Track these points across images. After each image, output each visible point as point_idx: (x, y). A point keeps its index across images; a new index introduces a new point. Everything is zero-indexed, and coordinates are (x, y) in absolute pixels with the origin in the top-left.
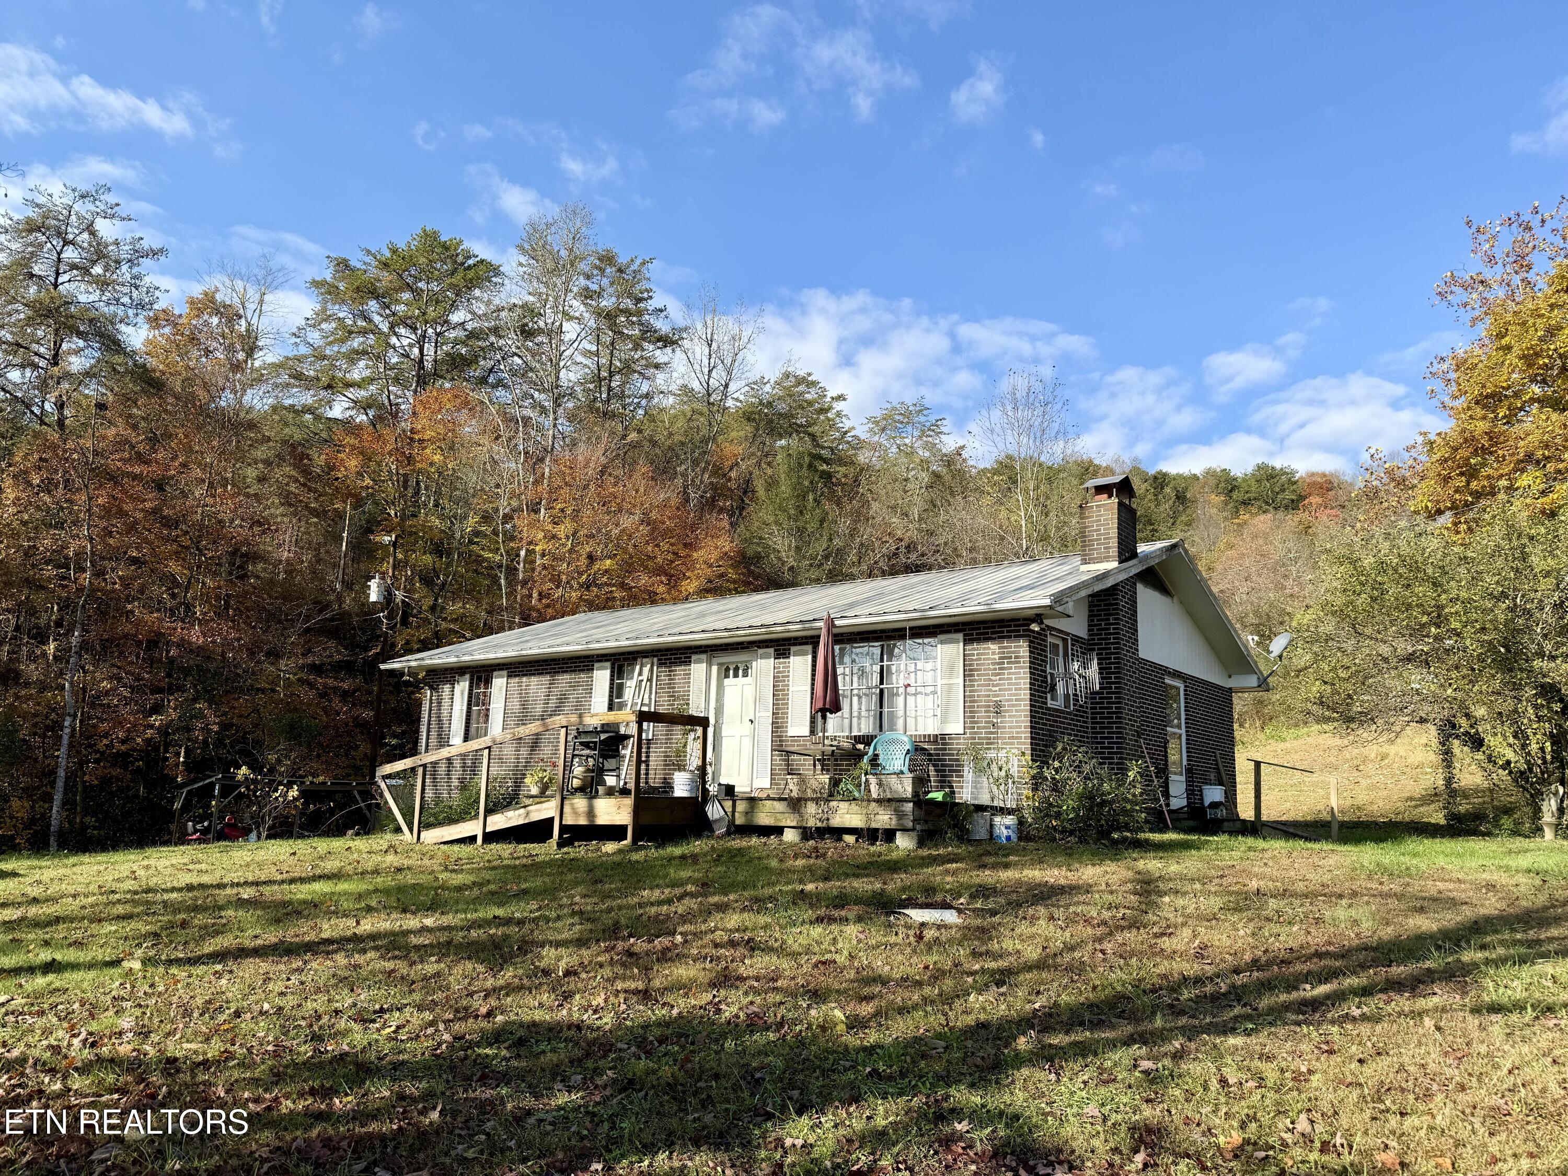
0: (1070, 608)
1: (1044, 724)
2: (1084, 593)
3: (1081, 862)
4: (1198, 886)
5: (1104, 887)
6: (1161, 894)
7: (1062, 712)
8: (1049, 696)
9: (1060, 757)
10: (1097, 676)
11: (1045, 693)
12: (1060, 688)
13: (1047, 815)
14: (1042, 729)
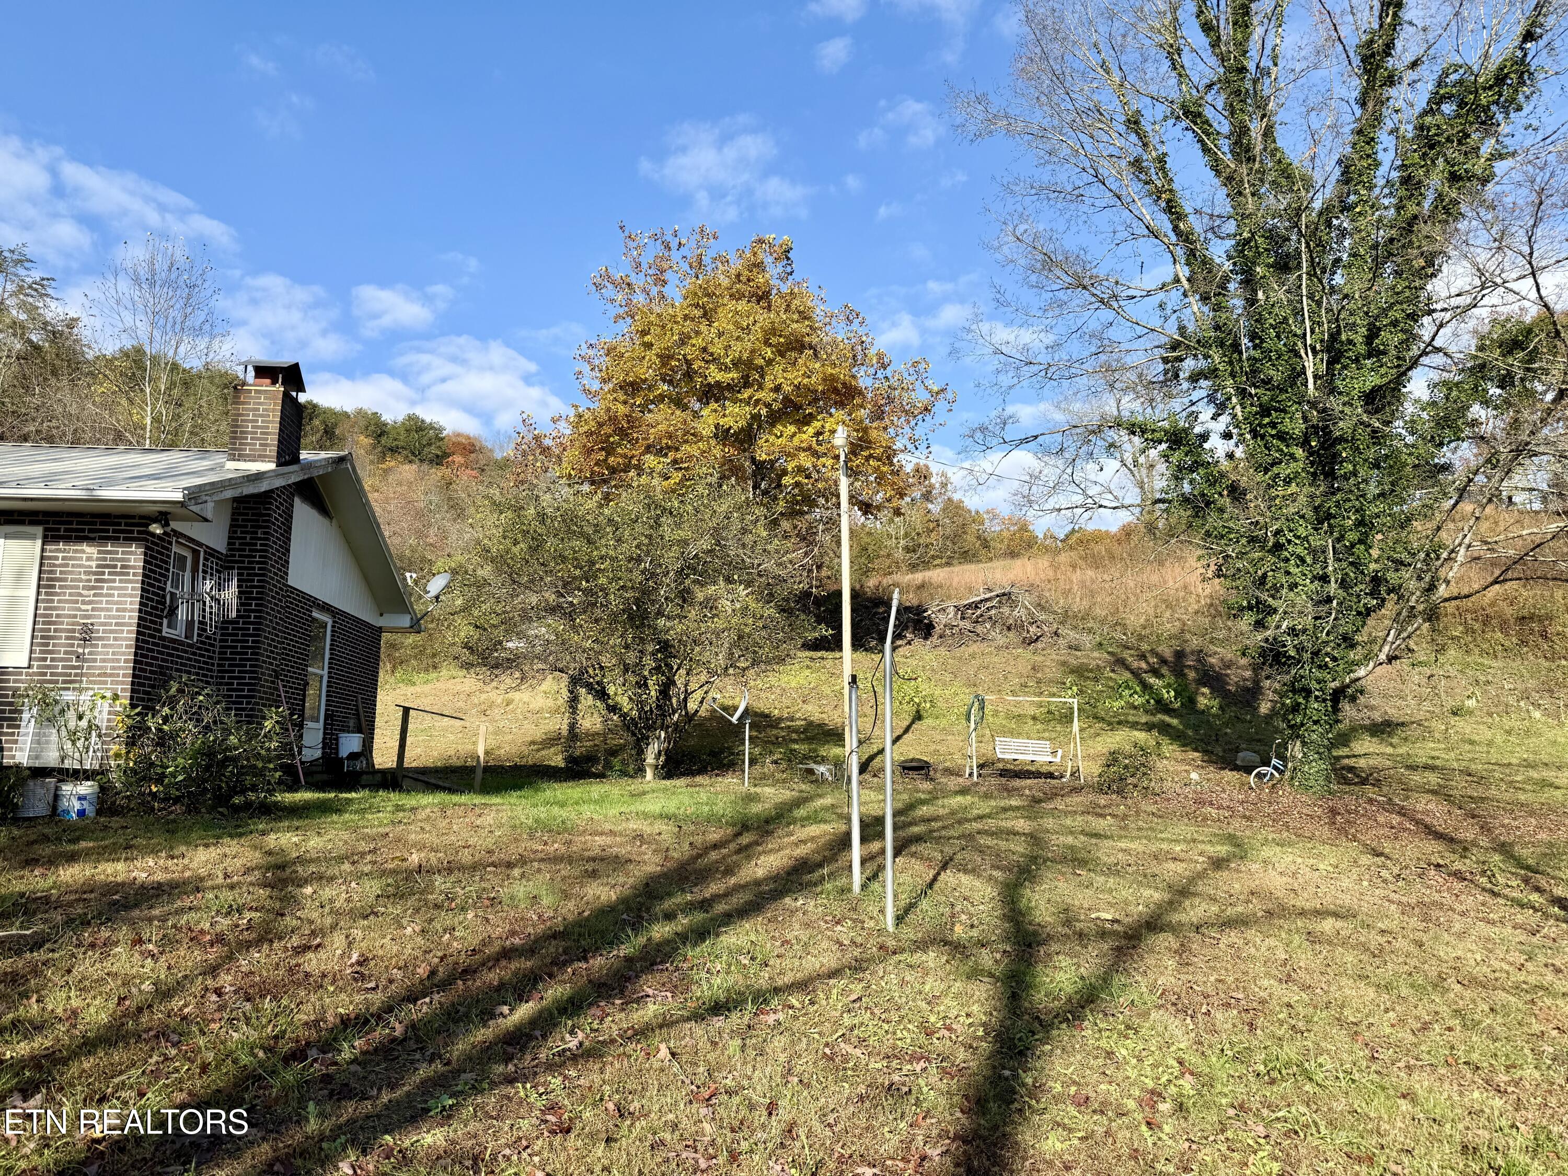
0: (209, 510)
1: (153, 658)
2: (229, 494)
3: (188, 844)
4: (347, 867)
5: (220, 880)
6: (302, 882)
7: (181, 643)
8: (165, 621)
9: (172, 702)
10: (235, 601)
11: (161, 617)
12: (182, 613)
13: (144, 779)
14: (151, 665)
